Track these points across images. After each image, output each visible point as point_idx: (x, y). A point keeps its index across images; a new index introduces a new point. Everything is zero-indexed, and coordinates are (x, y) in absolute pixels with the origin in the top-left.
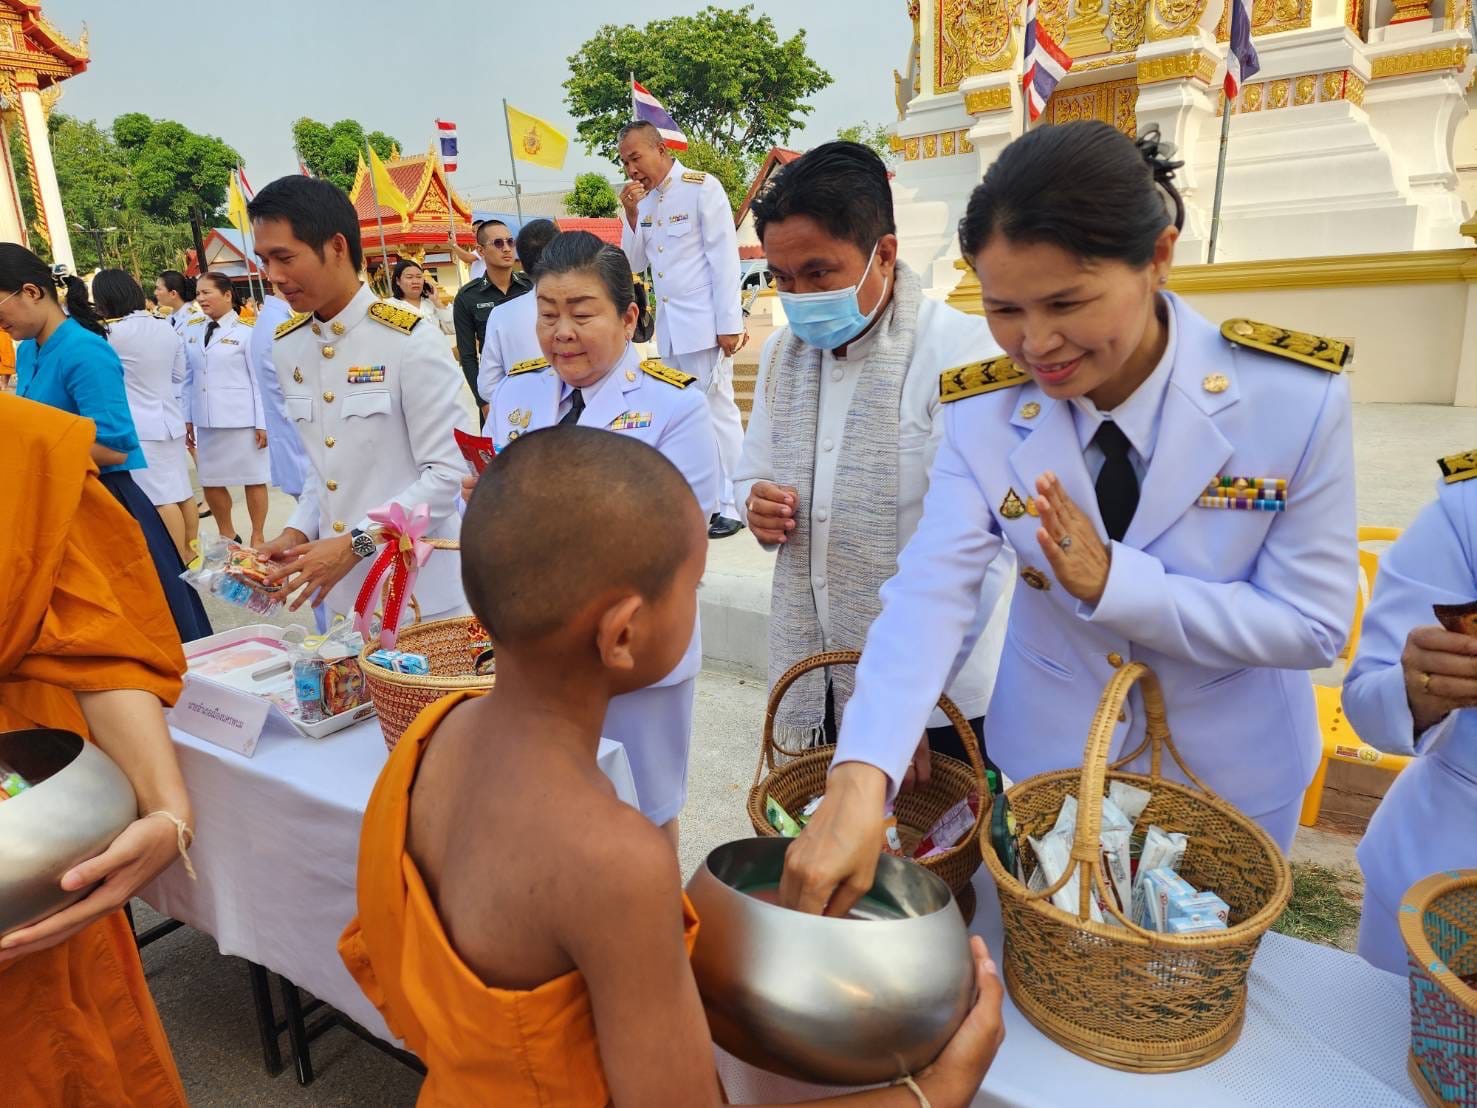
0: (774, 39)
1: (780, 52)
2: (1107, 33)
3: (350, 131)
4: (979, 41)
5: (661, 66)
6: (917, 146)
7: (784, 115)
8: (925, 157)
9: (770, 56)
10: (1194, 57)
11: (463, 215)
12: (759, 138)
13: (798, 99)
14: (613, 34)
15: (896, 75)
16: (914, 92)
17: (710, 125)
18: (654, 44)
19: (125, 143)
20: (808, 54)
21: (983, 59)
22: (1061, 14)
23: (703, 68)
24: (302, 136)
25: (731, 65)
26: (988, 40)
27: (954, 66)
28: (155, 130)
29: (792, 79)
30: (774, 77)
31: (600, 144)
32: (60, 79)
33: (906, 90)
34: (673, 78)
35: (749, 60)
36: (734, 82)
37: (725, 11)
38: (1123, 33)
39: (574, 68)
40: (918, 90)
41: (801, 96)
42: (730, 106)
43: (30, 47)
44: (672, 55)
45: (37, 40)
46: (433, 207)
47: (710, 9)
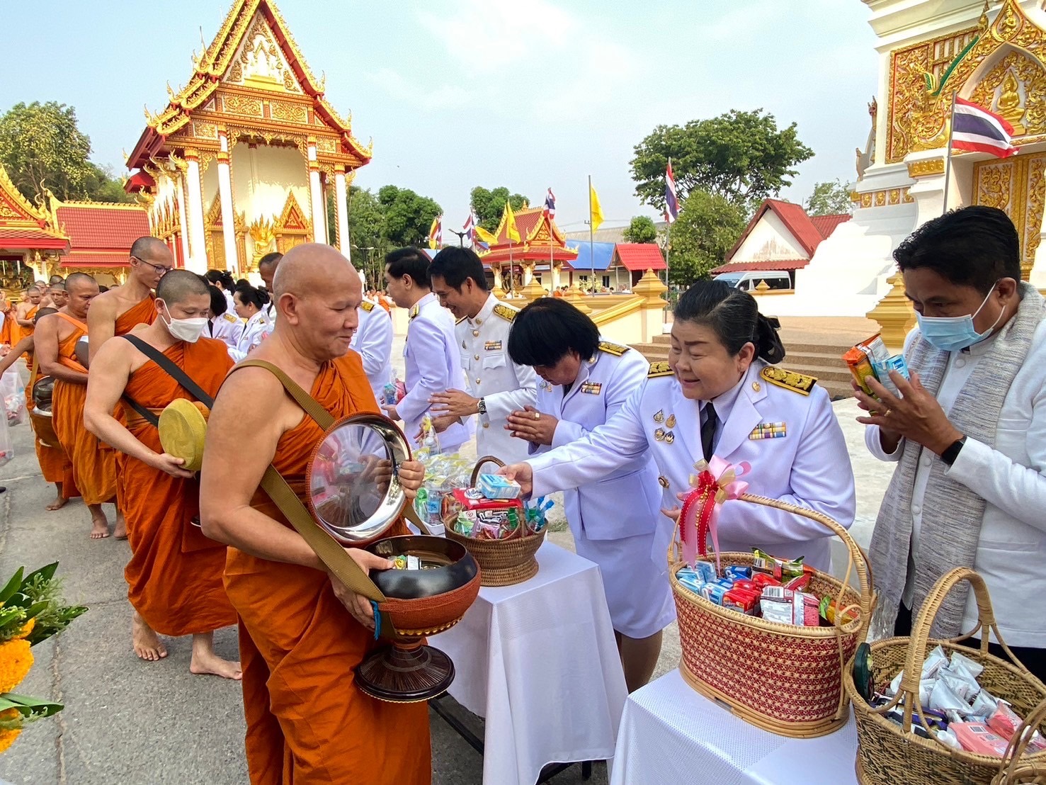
0: (774, 129)
1: (779, 137)
2: (1023, 122)
3: (501, 194)
4: (920, 129)
5: (694, 148)
6: (870, 198)
7: (777, 177)
8: (876, 205)
9: (769, 140)
11: (560, 241)
12: (758, 192)
13: (788, 167)
14: (664, 130)
15: (858, 151)
16: (871, 162)
17: (724, 184)
18: (690, 136)
20: (798, 138)
21: (923, 141)
23: (723, 149)
24: (476, 197)
25: (744, 146)
26: (926, 128)
27: (901, 145)
29: (785, 154)
30: (772, 153)
31: (650, 198)
33: (864, 161)
34: (701, 156)
35: (756, 143)
36: (744, 157)
37: (741, 113)
38: (1036, 121)
39: (636, 152)
40: (873, 161)
41: (789, 165)
42: (741, 171)
44: (702, 142)
46: (543, 237)
47: (732, 111)
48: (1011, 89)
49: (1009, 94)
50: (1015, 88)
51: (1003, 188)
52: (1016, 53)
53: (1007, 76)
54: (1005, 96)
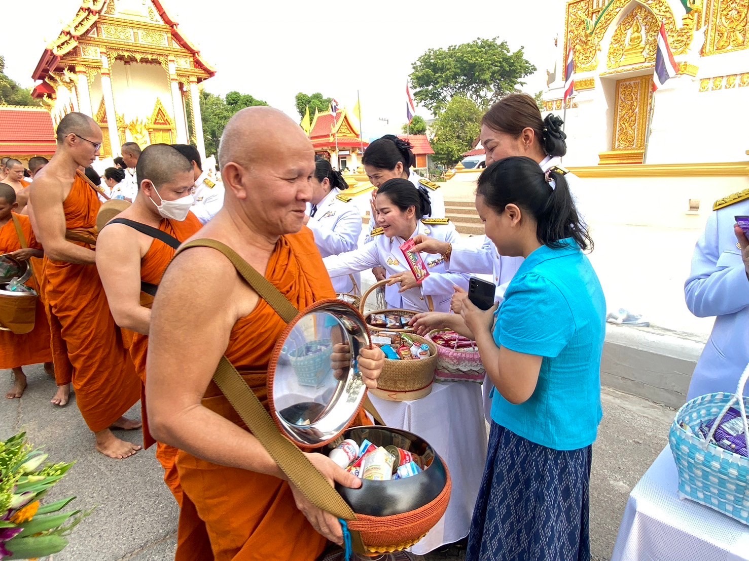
0: (508, 52)
1: (511, 58)
2: (644, 53)
3: (318, 97)
5: (453, 65)
6: (552, 105)
7: (511, 86)
8: (555, 110)
9: (506, 59)
10: (684, 65)
11: (356, 134)
13: (519, 79)
14: (432, 52)
17: (476, 91)
18: (451, 56)
19: (230, 104)
20: (525, 57)
21: (583, 66)
22: (621, 45)
23: (473, 66)
24: (299, 100)
25: (486, 64)
28: (242, 98)
29: (516, 69)
30: (508, 69)
31: (423, 101)
32: (205, 79)
34: (459, 71)
35: (495, 61)
36: (487, 72)
37: (485, 40)
38: (651, 53)
39: (414, 68)
41: (521, 77)
42: (485, 83)
43: (195, 67)
44: (460, 60)
45: (198, 64)
46: (343, 131)
47: (479, 39)
48: (637, 31)
49: (636, 34)
50: (639, 30)
51: (634, 98)
52: (641, 7)
53: (635, 22)
54: (633, 36)
